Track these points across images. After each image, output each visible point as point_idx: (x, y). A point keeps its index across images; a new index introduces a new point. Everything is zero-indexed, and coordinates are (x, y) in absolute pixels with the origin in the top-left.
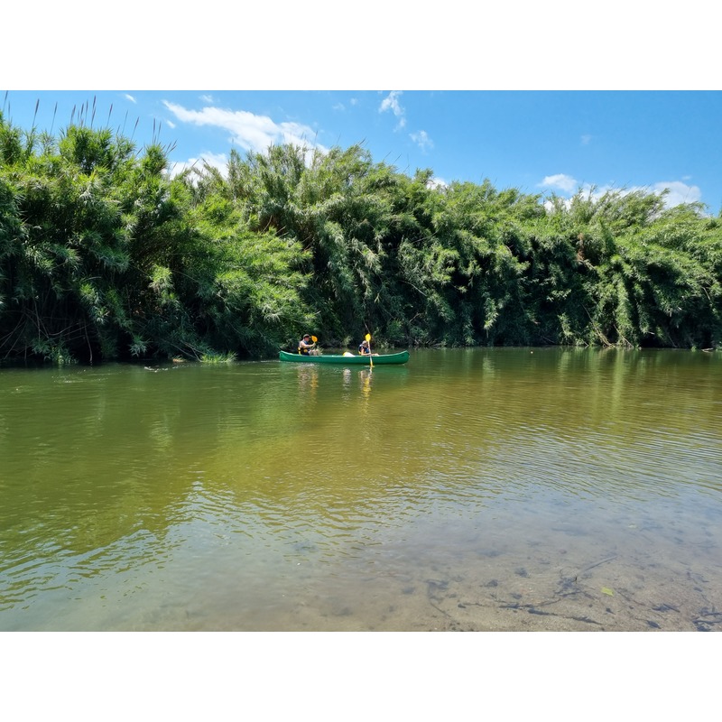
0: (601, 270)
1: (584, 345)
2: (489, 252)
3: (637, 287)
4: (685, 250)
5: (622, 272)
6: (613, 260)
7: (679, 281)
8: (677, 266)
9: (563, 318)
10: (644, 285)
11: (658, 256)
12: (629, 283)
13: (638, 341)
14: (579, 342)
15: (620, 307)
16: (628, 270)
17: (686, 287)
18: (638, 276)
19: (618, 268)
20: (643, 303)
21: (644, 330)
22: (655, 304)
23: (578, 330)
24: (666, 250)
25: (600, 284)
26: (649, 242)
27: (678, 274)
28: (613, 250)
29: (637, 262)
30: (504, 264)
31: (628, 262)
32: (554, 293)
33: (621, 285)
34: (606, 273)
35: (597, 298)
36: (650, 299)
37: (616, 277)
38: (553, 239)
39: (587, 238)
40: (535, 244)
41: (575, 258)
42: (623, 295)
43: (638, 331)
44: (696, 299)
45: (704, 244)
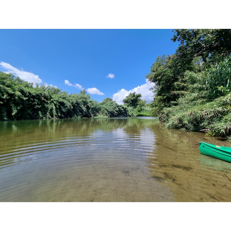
0: (49, 102)
1: (46, 119)
2: (13, 93)
3: (57, 106)
4: (66, 100)
5: (54, 103)
6: (51, 100)
7: (65, 105)
8: (65, 103)
9: (40, 112)
10: (59, 106)
11: (61, 100)
12: (55, 105)
13: (58, 117)
14: (44, 118)
15: (54, 110)
16: (55, 102)
17: (67, 107)
18: (57, 104)
19: (53, 102)
20: (59, 109)
21: (59, 115)
22: (61, 110)
23: (44, 115)
24: (62, 99)
25: (49, 105)
26: (59, 97)
27: (65, 104)
28: (51, 98)
29: (57, 101)
30: (19, 97)
31: (55, 101)
32: (37, 106)
33: (53, 105)
34: (50, 103)
35: (48, 108)
36: (60, 108)
37: (52, 104)
38: (35, 93)
39: (45, 94)
40: (30, 94)
41: (42, 98)
42: (54, 107)
43: (58, 115)
44: (69, 109)
45: (69, 99)
